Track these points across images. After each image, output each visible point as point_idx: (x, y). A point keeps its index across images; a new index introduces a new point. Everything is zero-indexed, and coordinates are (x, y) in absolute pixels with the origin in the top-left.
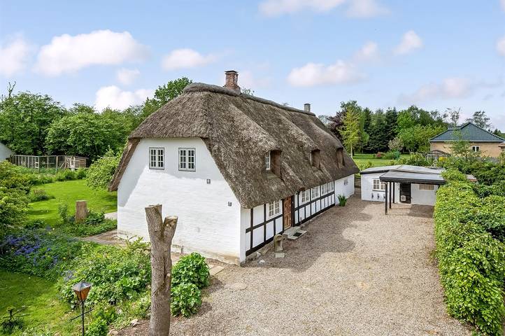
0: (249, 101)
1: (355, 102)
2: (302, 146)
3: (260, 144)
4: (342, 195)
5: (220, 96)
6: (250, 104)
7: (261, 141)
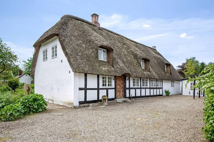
0: (104, 30)
1: (194, 58)
2: (136, 56)
3: (96, 42)
4: (167, 90)
5: (80, 22)
6: (104, 32)
7: (97, 40)
